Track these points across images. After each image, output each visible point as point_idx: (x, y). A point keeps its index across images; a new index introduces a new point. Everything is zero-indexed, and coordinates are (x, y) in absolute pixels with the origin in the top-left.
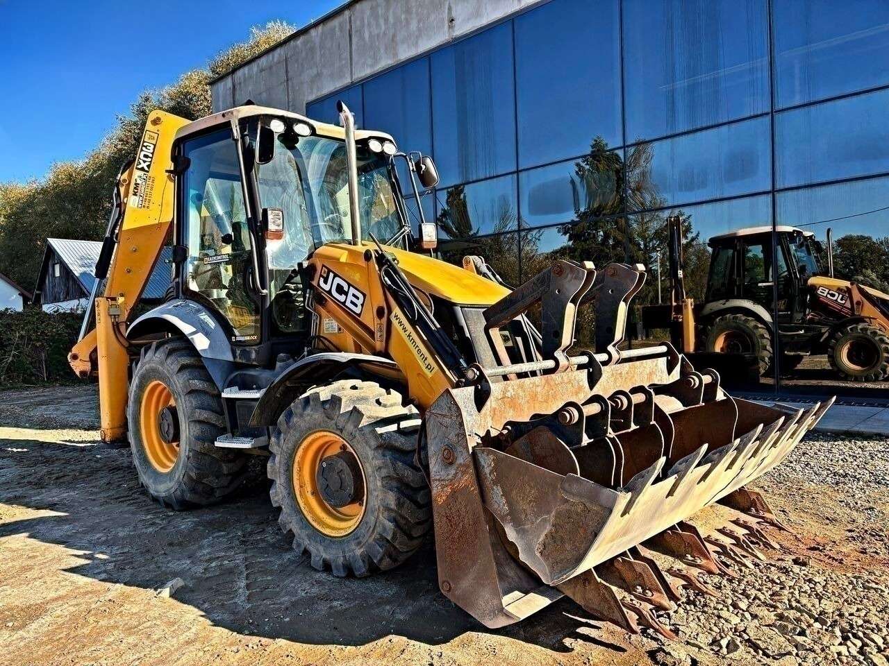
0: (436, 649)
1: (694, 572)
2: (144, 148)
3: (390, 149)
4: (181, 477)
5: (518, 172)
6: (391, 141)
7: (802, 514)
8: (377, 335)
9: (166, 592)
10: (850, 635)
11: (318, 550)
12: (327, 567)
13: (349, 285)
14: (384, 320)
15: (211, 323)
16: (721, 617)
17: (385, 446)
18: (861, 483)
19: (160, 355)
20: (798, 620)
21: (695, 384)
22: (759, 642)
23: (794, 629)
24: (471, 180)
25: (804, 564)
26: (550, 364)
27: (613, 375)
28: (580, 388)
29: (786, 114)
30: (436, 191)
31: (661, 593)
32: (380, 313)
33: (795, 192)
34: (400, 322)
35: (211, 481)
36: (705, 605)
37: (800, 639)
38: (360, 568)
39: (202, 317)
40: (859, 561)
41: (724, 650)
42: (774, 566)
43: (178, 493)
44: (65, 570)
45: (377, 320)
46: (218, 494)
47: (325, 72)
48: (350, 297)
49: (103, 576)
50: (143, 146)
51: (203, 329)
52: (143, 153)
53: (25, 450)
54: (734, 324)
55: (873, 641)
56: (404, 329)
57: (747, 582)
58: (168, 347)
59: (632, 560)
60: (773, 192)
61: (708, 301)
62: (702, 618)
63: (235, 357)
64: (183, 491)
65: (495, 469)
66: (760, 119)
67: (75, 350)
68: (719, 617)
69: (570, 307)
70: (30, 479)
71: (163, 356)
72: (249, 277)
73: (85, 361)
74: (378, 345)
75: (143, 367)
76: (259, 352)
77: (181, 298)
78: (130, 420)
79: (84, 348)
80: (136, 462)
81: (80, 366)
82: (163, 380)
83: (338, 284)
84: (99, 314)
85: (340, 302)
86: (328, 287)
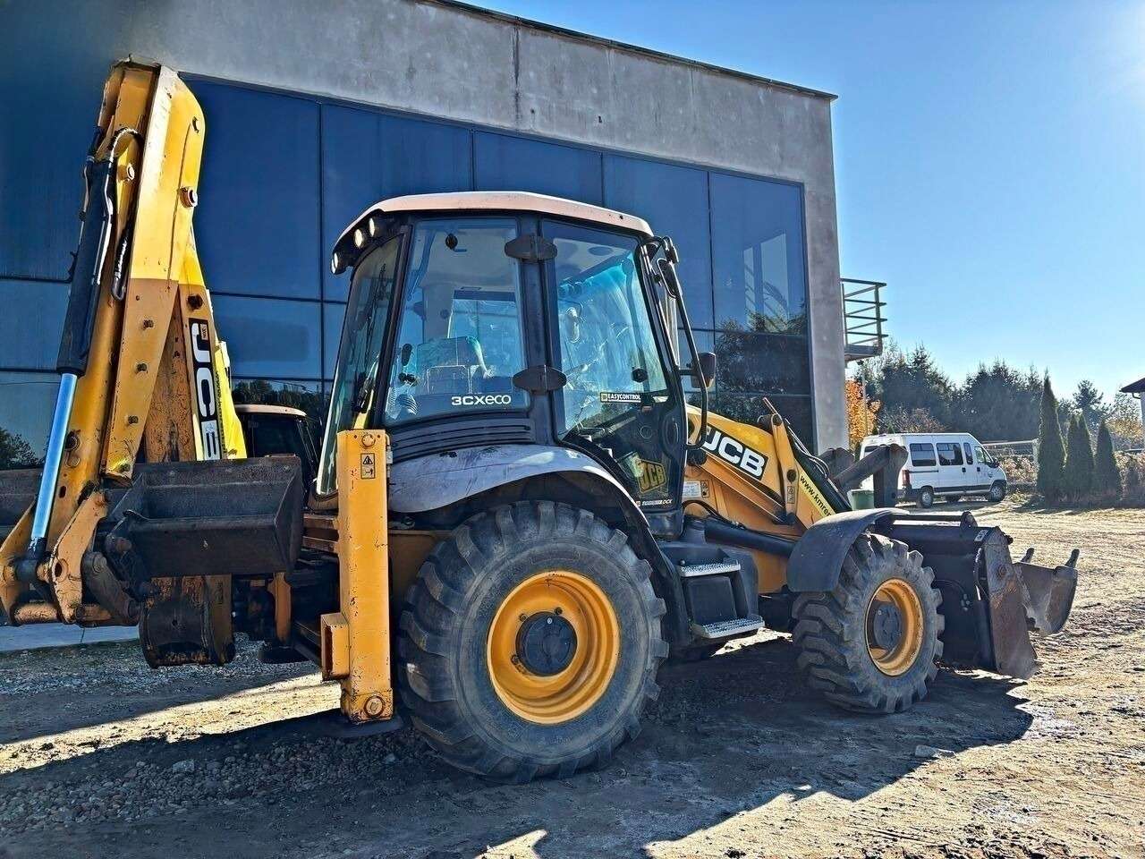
13: (745, 447)
14: (796, 483)
32: (791, 476)
34: (807, 486)
45: (788, 483)
48: (746, 459)
56: (810, 490)
71: (581, 531)
72: (671, 426)
73: (75, 579)
74: (789, 508)
75: (521, 552)
76: (673, 519)
77: (547, 444)
78: (463, 654)
79: (73, 547)
80: (485, 730)
81: (68, 591)
82: (579, 567)
83: (728, 444)
84: (368, 462)
85: (731, 463)
86: (712, 447)
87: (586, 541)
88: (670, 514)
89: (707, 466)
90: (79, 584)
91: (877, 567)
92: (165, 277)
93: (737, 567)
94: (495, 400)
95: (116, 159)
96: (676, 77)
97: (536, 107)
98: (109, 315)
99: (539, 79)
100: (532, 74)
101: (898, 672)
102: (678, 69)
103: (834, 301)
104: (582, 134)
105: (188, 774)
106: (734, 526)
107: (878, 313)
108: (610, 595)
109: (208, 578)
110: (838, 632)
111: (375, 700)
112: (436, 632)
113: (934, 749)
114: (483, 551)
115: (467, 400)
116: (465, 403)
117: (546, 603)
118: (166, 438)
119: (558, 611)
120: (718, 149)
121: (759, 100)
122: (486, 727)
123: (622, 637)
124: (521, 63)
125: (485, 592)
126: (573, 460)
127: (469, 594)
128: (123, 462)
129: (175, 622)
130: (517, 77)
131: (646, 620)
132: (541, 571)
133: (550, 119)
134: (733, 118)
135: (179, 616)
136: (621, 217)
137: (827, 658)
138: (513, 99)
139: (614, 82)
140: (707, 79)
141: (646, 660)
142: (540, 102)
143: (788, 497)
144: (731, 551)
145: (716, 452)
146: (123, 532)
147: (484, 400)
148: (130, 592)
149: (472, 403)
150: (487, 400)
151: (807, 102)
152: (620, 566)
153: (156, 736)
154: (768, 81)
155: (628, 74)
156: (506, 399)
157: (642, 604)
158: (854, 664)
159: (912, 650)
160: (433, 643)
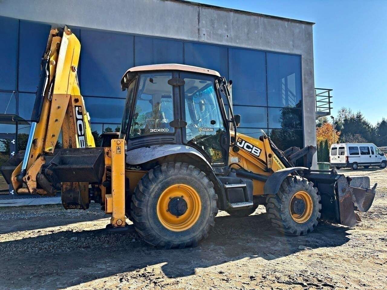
13: (253, 146)
14: (272, 158)
32: (270, 155)
34: (276, 159)
45: (269, 158)
48: (254, 150)
56: (277, 161)
71: (189, 171)
72: (224, 139)
73: (34, 181)
74: (269, 166)
75: (168, 178)
76: (224, 169)
77: (180, 144)
78: (149, 209)
79: (34, 172)
80: (156, 232)
81: (32, 185)
82: (188, 183)
83: (247, 145)
84: (119, 149)
85: (248, 151)
86: (242, 146)
87: (190, 175)
88: (223, 167)
89: (240, 152)
90: (35, 183)
91: (295, 187)
92: (66, 93)
93: (245, 185)
94: (164, 130)
95: (49, 59)
96: (255, 20)
97: (205, 33)
98: (47, 105)
99: (206, 23)
100: (204, 22)
101: (302, 222)
102: (256, 17)
103: (312, 96)
104: (221, 41)
105: (75, 241)
106: (249, 172)
107: (329, 100)
108: (198, 192)
109: (80, 183)
110: (279, 207)
111: (120, 221)
112: (140, 201)
113: (305, 247)
114: (156, 177)
115: (155, 130)
116: (154, 131)
117: (178, 194)
118: (68, 141)
119: (182, 197)
120: (269, 44)
121: (285, 26)
122: (156, 231)
123: (202, 206)
124: (200, 18)
125: (156, 190)
126: (188, 149)
127: (151, 190)
128: (50, 148)
129: (71, 196)
130: (199, 23)
131: (210, 201)
132: (175, 184)
133: (210, 37)
134: (275, 33)
135: (72, 194)
136: (208, 71)
137: (276, 216)
138: (198, 31)
139: (233, 23)
140: (266, 20)
141: (210, 213)
142: (207, 31)
143: (268, 163)
144: (245, 180)
145: (243, 148)
146: (50, 169)
147: (160, 130)
148: (53, 186)
149: (156, 131)
150: (161, 130)
151: (303, 26)
152: (202, 183)
153: (70, 230)
154: (289, 19)
155: (237, 20)
156: (167, 130)
157: (209, 195)
158: (284, 219)
159: (309, 215)
160: (139, 205)
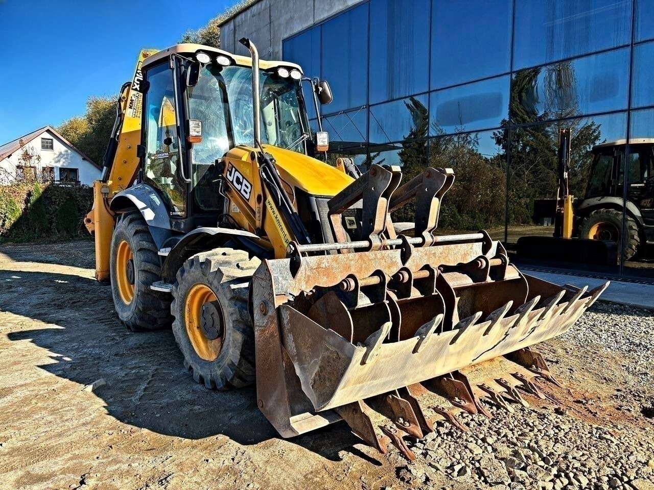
0: (243, 448)
1: (457, 412)
2: (137, 75)
3: (296, 75)
4: (134, 309)
5: (429, 92)
6: (298, 70)
7: (586, 373)
8: (257, 215)
9: (90, 388)
10: (563, 474)
11: (197, 368)
12: (202, 380)
13: (243, 178)
14: (262, 204)
15: (158, 201)
16: (468, 448)
17: (236, 297)
18: (649, 352)
19: (126, 222)
20: (527, 457)
21: (482, 265)
22: (485, 471)
23: (520, 464)
24: (395, 98)
25: (561, 414)
26: (365, 244)
27: (426, 254)
28: (393, 263)
29: (644, 45)
30: (369, 106)
31: (416, 425)
32: (259, 198)
33: (647, 111)
34: (271, 207)
35: (152, 313)
36: (459, 437)
37: (518, 472)
38: (220, 384)
39: (152, 197)
40: (611, 415)
41: (455, 473)
42: (536, 412)
43: (133, 319)
44: (39, 366)
45: (257, 205)
46: (159, 322)
47: (296, 16)
48: (244, 187)
49: (60, 372)
50: (137, 73)
51: (152, 206)
52: (136, 78)
53: (66, 282)
54: (606, 217)
55: (579, 481)
56: (273, 212)
57: (505, 423)
58: (130, 217)
59: (400, 398)
60: (629, 110)
61: (587, 197)
62: (453, 446)
63: (171, 226)
64: (135, 319)
65: (290, 321)
66: (621, 50)
67: (89, 216)
68: (466, 447)
69: (383, 201)
70: (57, 302)
74: (257, 223)
76: (185, 224)
86: (231, 178)
88: (184, 221)
